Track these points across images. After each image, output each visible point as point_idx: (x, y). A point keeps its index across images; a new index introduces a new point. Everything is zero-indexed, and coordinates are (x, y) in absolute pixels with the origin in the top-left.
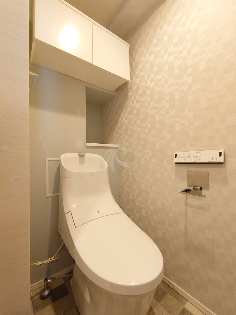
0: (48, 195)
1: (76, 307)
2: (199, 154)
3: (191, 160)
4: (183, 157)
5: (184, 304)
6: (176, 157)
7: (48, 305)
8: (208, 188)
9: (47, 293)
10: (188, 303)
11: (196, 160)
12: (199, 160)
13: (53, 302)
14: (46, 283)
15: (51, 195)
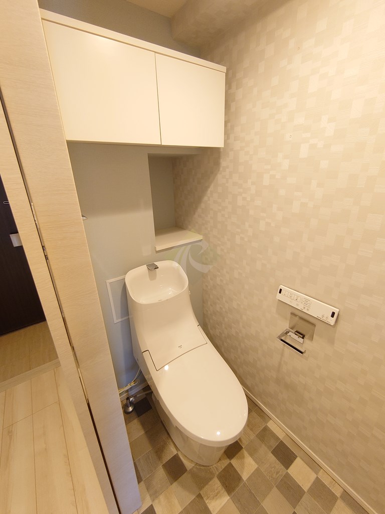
0: (116, 321)
1: (162, 422)
2: (309, 302)
3: (298, 305)
4: (289, 296)
5: (267, 422)
6: (280, 292)
7: (134, 419)
8: (311, 338)
9: (131, 409)
10: (271, 421)
11: (304, 308)
12: (308, 310)
13: (139, 417)
14: (128, 402)
15: (120, 320)
